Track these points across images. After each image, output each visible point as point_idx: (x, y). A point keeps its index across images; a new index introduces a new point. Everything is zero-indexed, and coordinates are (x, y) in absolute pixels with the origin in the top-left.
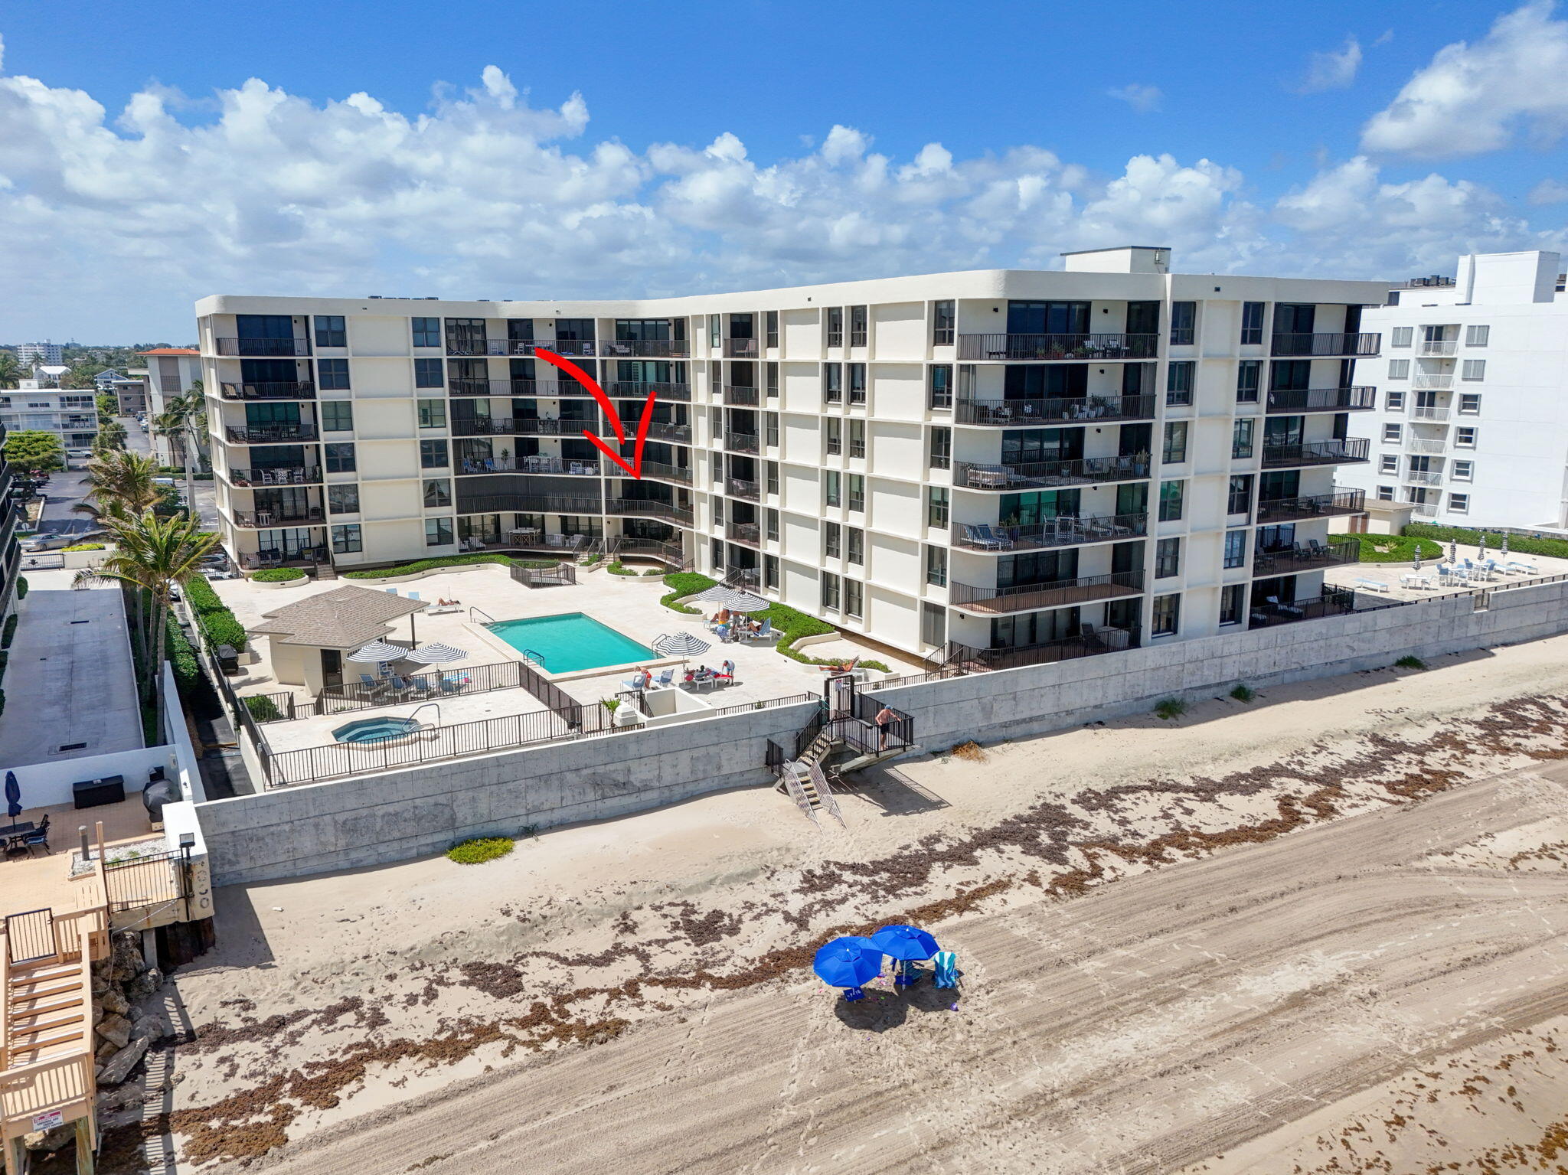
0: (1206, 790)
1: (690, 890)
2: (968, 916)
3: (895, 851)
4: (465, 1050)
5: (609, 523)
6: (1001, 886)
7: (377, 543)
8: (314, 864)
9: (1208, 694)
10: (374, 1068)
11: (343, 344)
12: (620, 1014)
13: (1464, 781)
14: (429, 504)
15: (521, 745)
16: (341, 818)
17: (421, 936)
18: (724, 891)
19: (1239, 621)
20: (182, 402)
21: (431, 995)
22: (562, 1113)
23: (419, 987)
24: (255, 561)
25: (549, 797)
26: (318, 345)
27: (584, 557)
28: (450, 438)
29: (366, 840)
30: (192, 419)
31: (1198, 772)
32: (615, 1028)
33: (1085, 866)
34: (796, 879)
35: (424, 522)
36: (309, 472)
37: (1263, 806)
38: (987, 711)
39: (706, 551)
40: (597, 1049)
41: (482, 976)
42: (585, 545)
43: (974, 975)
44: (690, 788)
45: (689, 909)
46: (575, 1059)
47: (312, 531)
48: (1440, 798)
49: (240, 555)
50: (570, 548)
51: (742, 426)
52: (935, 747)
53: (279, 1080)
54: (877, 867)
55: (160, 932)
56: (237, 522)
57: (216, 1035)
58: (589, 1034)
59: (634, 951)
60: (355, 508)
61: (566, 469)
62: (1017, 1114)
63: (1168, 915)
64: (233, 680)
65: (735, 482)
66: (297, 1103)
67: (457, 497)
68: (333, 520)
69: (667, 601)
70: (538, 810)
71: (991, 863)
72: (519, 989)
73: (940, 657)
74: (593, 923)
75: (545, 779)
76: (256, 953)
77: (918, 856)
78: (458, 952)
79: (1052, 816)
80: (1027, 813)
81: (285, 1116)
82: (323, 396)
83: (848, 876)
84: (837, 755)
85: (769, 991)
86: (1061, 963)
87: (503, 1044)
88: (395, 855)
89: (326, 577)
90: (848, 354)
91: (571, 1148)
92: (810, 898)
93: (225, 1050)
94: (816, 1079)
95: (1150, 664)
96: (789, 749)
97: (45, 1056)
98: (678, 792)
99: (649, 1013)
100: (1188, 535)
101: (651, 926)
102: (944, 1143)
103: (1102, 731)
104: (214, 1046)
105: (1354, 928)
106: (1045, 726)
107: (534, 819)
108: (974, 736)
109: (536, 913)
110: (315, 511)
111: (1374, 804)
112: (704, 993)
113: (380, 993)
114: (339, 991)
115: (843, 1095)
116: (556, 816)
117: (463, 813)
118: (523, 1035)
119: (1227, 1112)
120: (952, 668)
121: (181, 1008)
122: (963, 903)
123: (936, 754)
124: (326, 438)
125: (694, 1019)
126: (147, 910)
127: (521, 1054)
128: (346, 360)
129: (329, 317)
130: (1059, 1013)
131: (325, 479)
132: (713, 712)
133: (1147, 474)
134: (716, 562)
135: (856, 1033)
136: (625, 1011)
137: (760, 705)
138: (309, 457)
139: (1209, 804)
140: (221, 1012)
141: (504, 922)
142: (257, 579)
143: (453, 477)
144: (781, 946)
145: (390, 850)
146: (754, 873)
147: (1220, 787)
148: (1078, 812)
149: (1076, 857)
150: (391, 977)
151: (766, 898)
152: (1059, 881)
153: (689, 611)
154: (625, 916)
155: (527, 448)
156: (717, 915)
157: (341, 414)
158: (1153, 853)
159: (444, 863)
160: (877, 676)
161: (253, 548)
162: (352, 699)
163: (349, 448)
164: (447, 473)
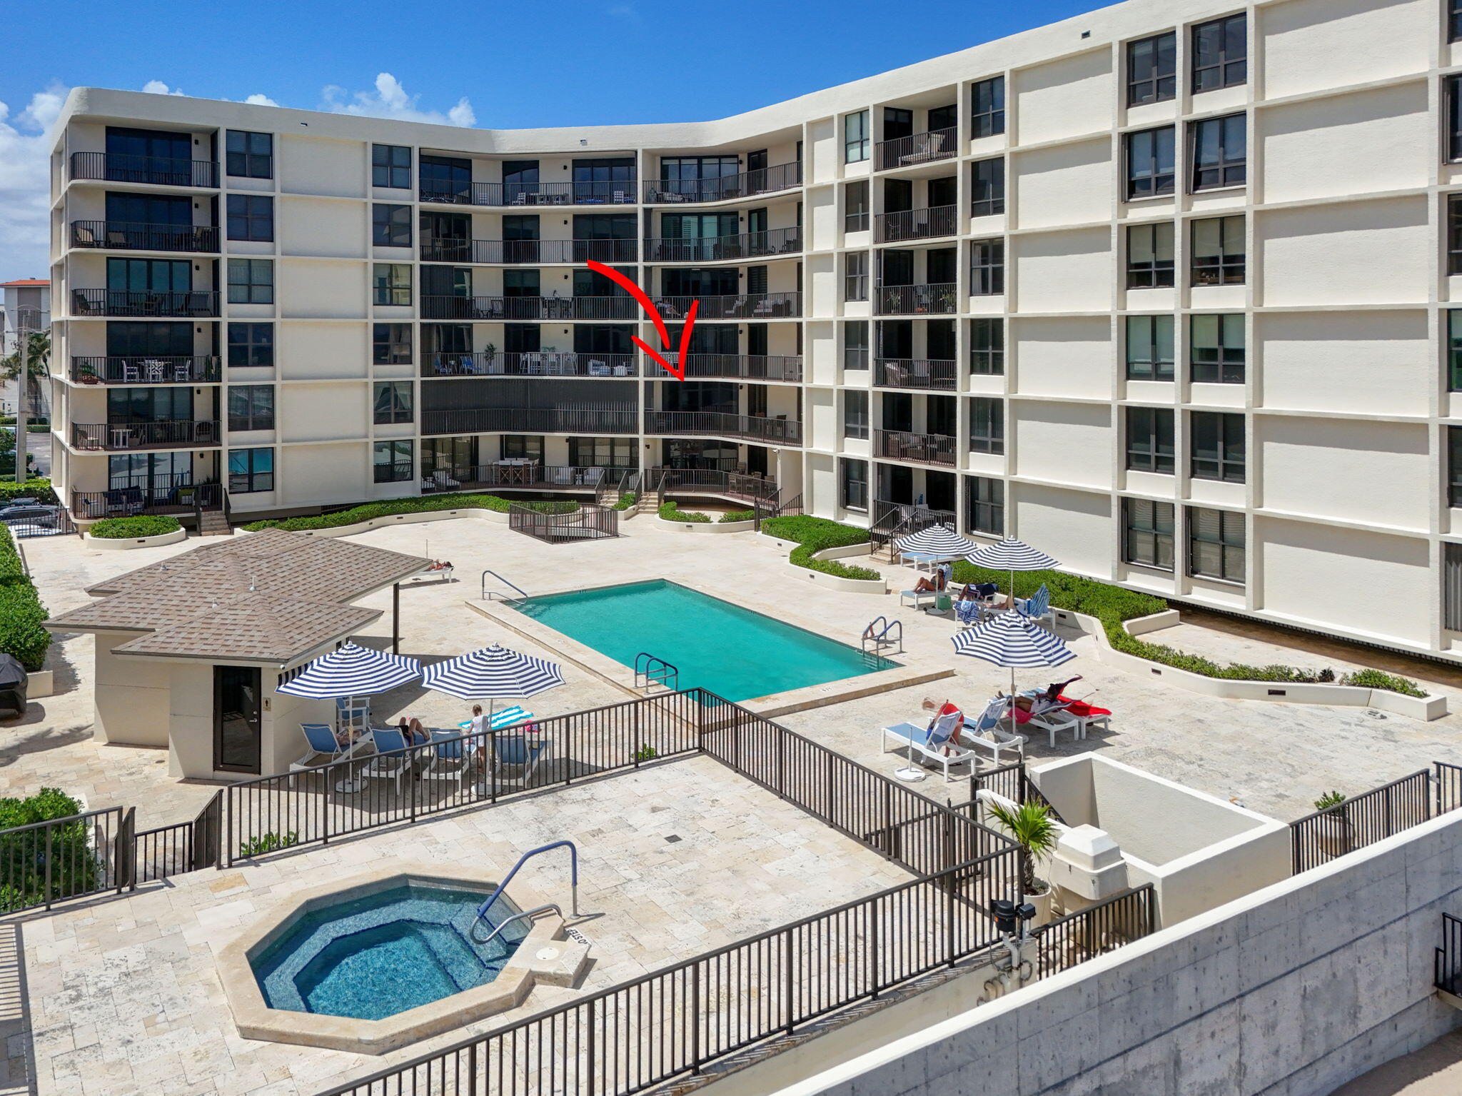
5: (647, 447)
7: (298, 477)
11: (268, 175)
14: (380, 418)
24: (99, 505)
26: (229, 174)
27: (613, 498)
28: (417, 321)
35: (371, 447)
36: (199, 367)
39: (827, 480)
42: (611, 479)
47: (196, 457)
49: (75, 495)
50: (588, 486)
56: (75, 444)
60: (268, 423)
61: (582, 368)
65: (888, 365)
67: (424, 410)
68: (231, 440)
69: (797, 559)
82: (230, 250)
89: (214, 530)
90: (1188, 107)
110: (204, 426)
124: (232, 313)
128: (271, 198)
129: (248, 134)
131: (224, 376)
138: (201, 343)
142: (98, 533)
143: (418, 380)
153: (851, 573)
155: (524, 339)
157: (255, 279)
161: (97, 484)
162: (280, 782)
163: (266, 330)
164: (410, 373)
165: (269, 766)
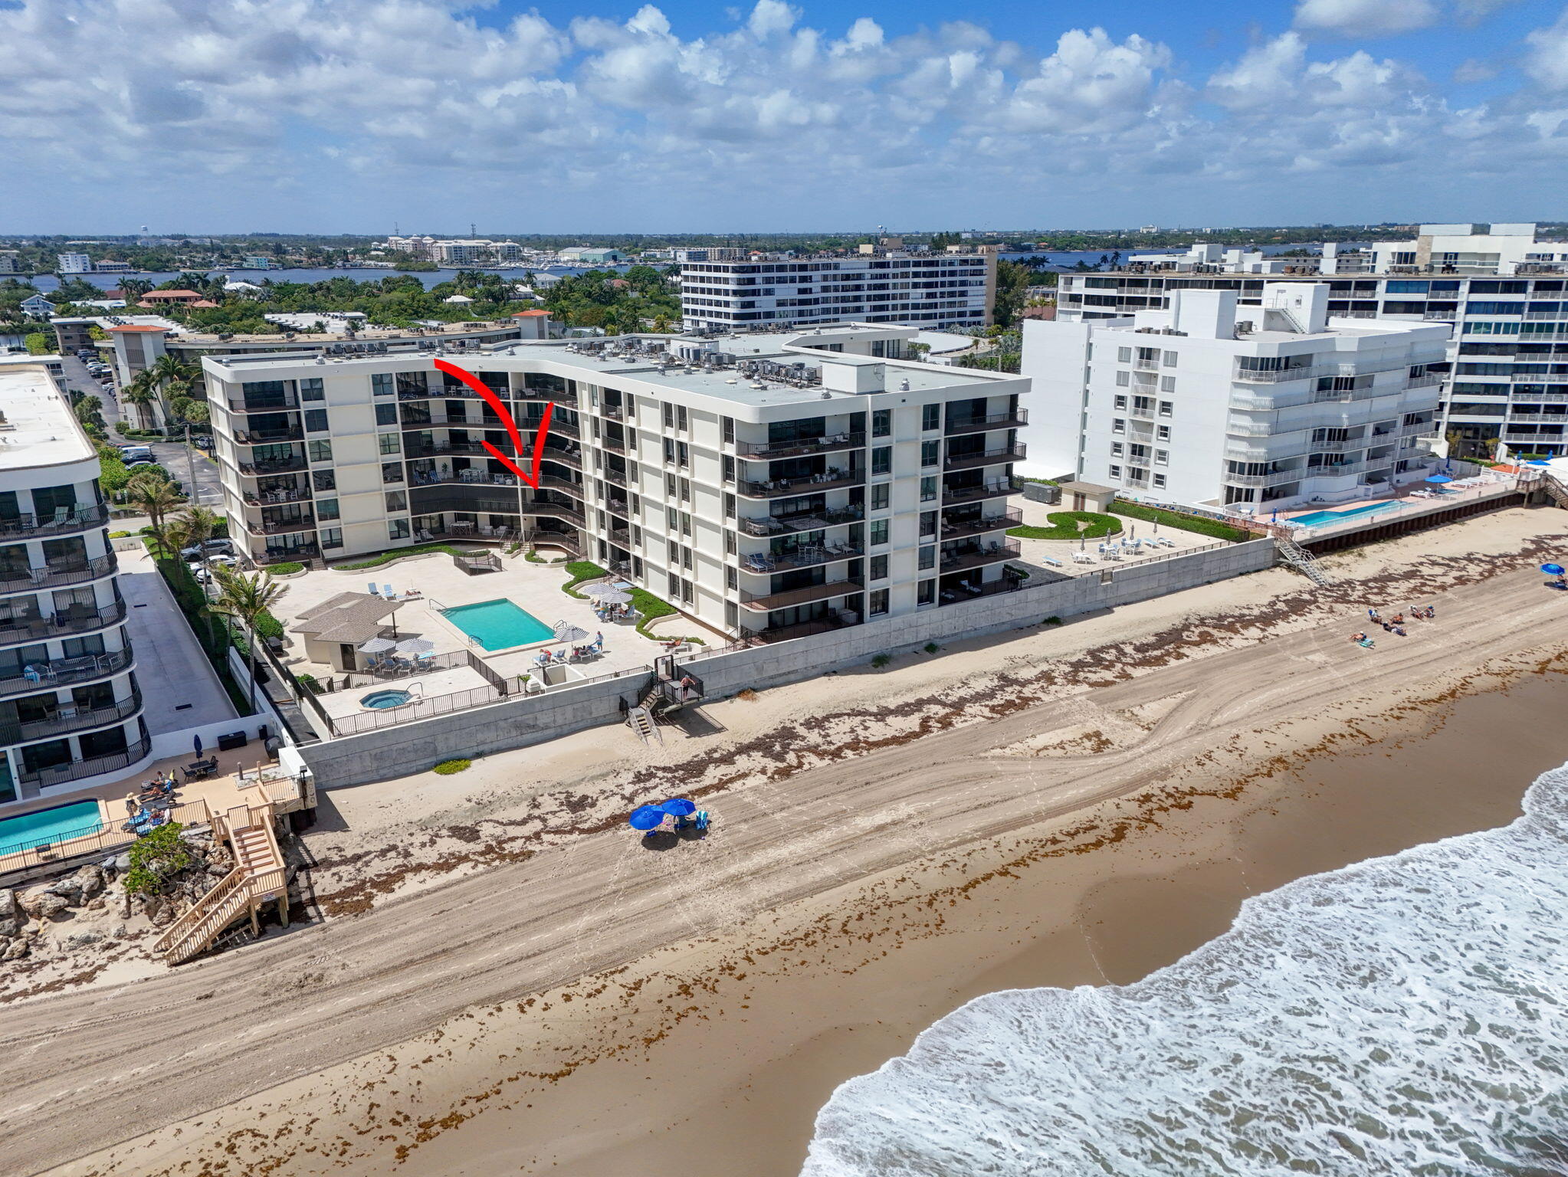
0: (882, 714)
1: (570, 785)
2: (722, 792)
3: (689, 758)
4: (454, 866)
5: (526, 520)
6: (744, 776)
7: (354, 540)
8: (361, 778)
9: (909, 649)
10: (409, 876)
11: (322, 398)
12: (530, 848)
13: (1037, 703)
14: (390, 509)
15: (472, 707)
16: (373, 752)
17: (425, 814)
18: (590, 785)
19: (932, 601)
20: (148, 375)
21: (433, 842)
22: (503, 891)
23: (426, 839)
24: (265, 557)
25: (490, 735)
26: (304, 401)
27: (508, 546)
28: (404, 461)
29: (387, 764)
30: (158, 388)
31: (883, 703)
32: (529, 854)
33: (795, 763)
34: (631, 776)
35: (387, 523)
36: (301, 493)
37: (913, 723)
38: (760, 670)
39: (595, 547)
40: (519, 864)
41: (457, 832)
42: (508, 534)
43: (717, 820)
44: (574, 726)
45: (569, 795)
46: (508, 869)
47: (305, 534)
48: (1021, 713)
49: (254, 554)
50: (498, 537)
51: (616, 466)
52: (727, 693)
53: (364, 882)
54: (678, 767)
55: (292, 815)
56: (249, 530)
57: (327, 864)
58: (515, 857)
59: (539, 817)
60: (337, 516)
61: (492, 479)
62: (722, 884)
63: (831, 787)
64: (281, 660)
65: (612, 503)
66: (374, 891)
67: (412, 503)
68: (321, 526)
69: (567, 588)
70: (483, 743)
71: (742, 762)
72: (479, 838)
73: (736, 635)
74: (516, 804)
75: (487, 725)
76: (339, 825)
77: (703, 760)
78: (445, 821)
79: (786, 734)
80: (771, 732)
81: (370, 897)
82: (309, 437)
83: (660, 774)
84: (662, 703)
85: (609, 834)
86: (765, 814)
87: (472, 864)
88: (403, 771)
89: (319, 568)
90: (677, 434)
91: (507, 905)
92: (637, 787)
93: (334, 870)
94: (627, 873)
95: (867, 634)
96: (632, 699)
97: (257, 872)
98: (566, 729)
99: (546, 847)
100: (892, 552)
101: (548, 804)
102: (683, 897)
103: (834, 678)
104: (328, 869)
105: (929, 791)
106: (799, 677)
107: (481, 748)
108: (752, 685)
109: (485, 801)
110: (307, 521)
111: (979, 719)
112: (575, 836)
113: (406, 842)
114: (385, 841)
115: (640, 879)
116: (495, 746)
117: (441, 747)
118: (482, 859)
119: (822, 879)
120: (742, 642)
121: (308, 851)
122: (721, 785)
123: (727, 697)
124: (313, 467)
125: (568, 849)
126: (285, 804)
127: (481, 868)
128: (325, 410)
129: (311, 380)
130: (756, 839)
131: (314, 496)
132: (587, 681)
133: (863, 517)
134: (603, 555)
135: (651, 853)
136: (534, 846)
137: (617, 675)
138: (301, 481)
139: (881, 724)
140: (328, 853)
141: (468, 805)
143: (407, 489)
144: (618, 812)
145: (401, 769)
146: (607, 774)
147: (891, 712)
148: (801, 731)
149: (791, 758)
150: (411, 835)
151: (613, 787)
152: (778, 771)
153: (581, 597)
154: (534, 800)
155: (461, 464)
156: (585, 797)
157: (323, 449)
158: (837, 754)
159: (431, 775)
160: (697, 648)
161: (262, 549)
162: (362, 673)
163: (331, 473)
164: (403, 486)
165: (358, 668)
